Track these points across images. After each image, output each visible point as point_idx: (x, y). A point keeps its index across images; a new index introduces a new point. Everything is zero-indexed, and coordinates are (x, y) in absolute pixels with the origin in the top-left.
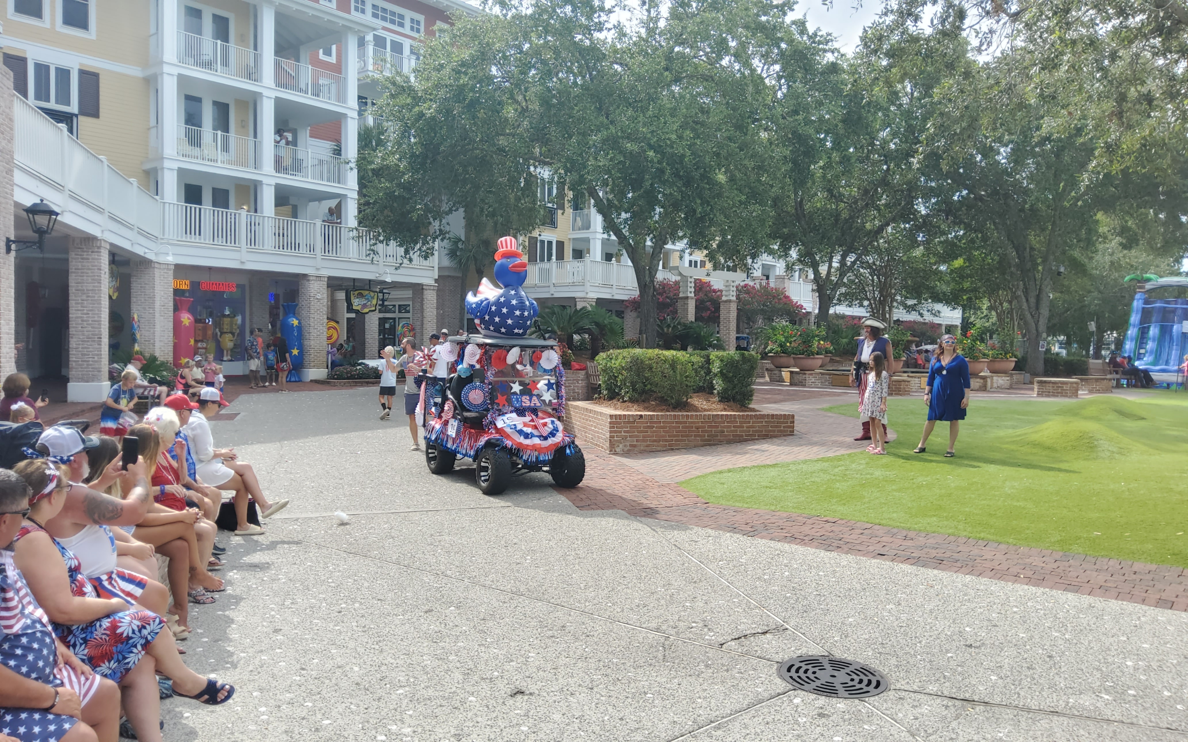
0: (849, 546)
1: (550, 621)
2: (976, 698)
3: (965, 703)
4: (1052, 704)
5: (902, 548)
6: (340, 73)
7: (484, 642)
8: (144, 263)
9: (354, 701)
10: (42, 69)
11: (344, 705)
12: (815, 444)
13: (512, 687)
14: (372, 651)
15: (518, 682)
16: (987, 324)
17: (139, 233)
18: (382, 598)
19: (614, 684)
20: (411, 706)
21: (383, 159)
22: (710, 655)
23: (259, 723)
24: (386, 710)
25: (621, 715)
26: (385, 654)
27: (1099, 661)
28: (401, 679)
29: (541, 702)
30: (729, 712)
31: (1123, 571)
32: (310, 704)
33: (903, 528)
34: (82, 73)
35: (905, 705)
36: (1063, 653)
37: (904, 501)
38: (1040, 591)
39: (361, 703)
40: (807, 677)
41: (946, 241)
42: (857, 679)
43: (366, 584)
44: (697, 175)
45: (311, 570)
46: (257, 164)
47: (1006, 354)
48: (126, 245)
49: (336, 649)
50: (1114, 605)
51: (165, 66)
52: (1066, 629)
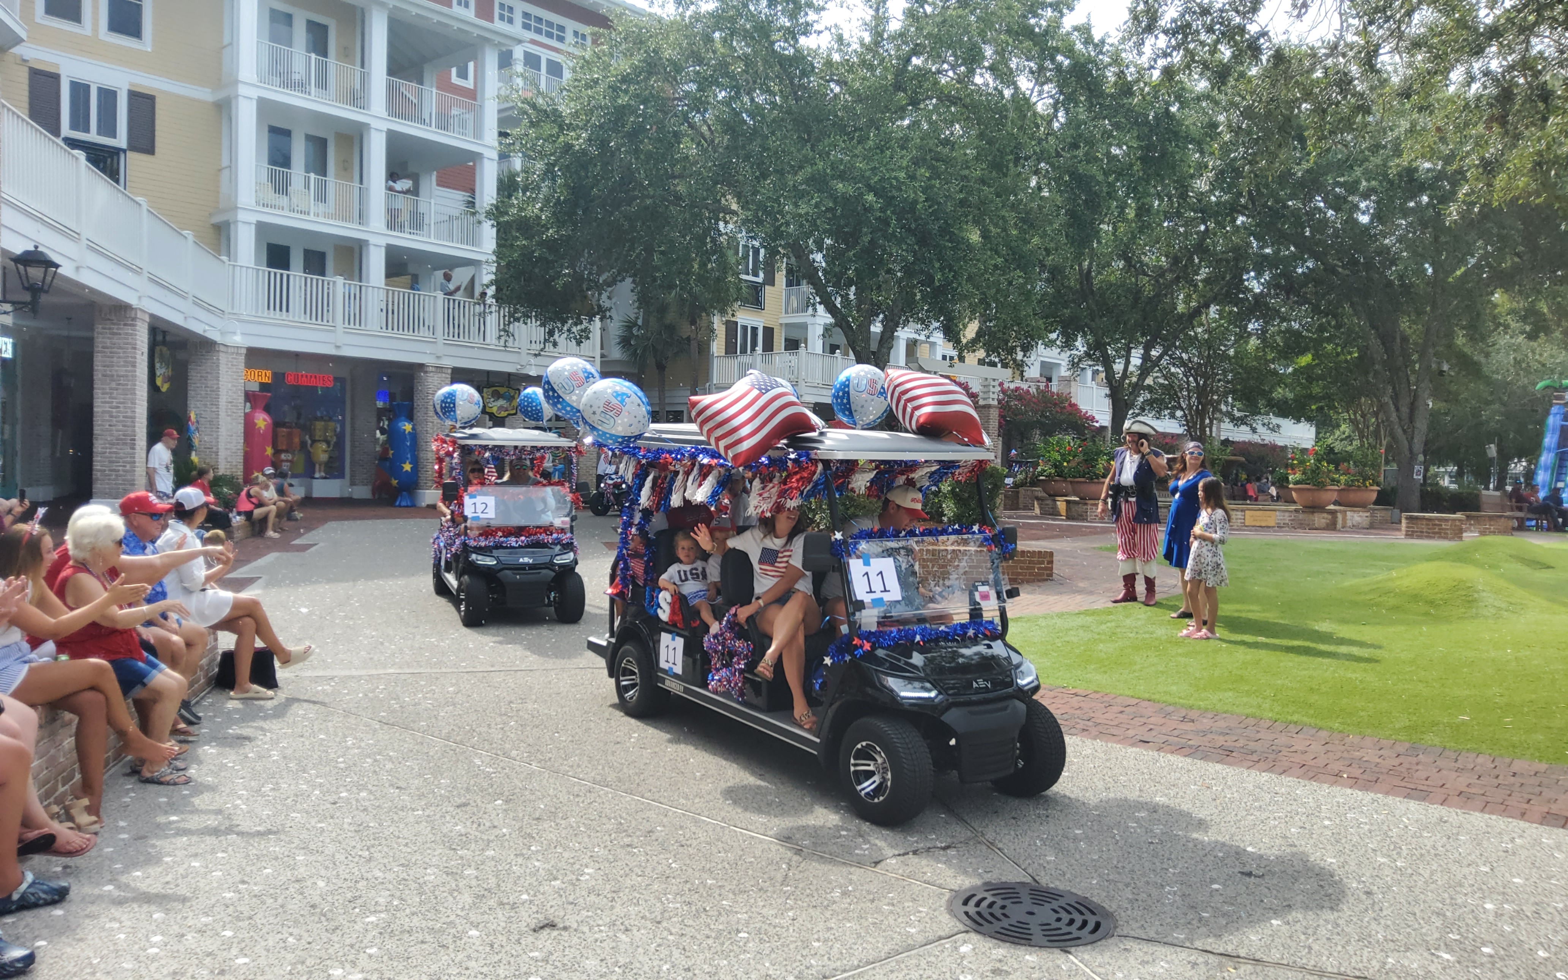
0: (1100, 728)
1: (634, 823)
2: (1242, 953)
3: (1224, 960)
4: (1360, 965)
5: (1176, 733)
6: (475, 99)
7: (525, 852)
8: (206, 346)
9: (295, 931)
10: (80, 90)
11: (280, 936)
12: (1081, 591)
13: (541, 917)
14: (356, 860)
15: (553, 910)
16: (1349, 448)
17: (195, 303)
18: (402, 784)
19: (697, 916)
20: (377, 941)
21: (521, 209)
22: (854, 878)
23: (141, 959)
24: (337, 946)
25: (690, 963)
26: (373, 864)
27: (1443, 902)
28: (381, 900)
29: (575, 940)
30: (856, 963)
31: (1496, 772)
32: (228, 933)
33: (1182, 706)
34: (134, 96)
35: (1131, 960)
36: (1389, 888)
37: (1191, 670)
38: (1369, 796)
39: (306, 935)
40: (992, 914)
41: (1289, 330)
42: (1066, 917)
43: (389, 766)
44: (935, 227)
45: (321, 745)
46: (362, 217)
47: (1364, 480)
48: (176, 318)
49: (305, 854)
50: (1478, 820)
51: (240, 86)
52: (1398, 853)
